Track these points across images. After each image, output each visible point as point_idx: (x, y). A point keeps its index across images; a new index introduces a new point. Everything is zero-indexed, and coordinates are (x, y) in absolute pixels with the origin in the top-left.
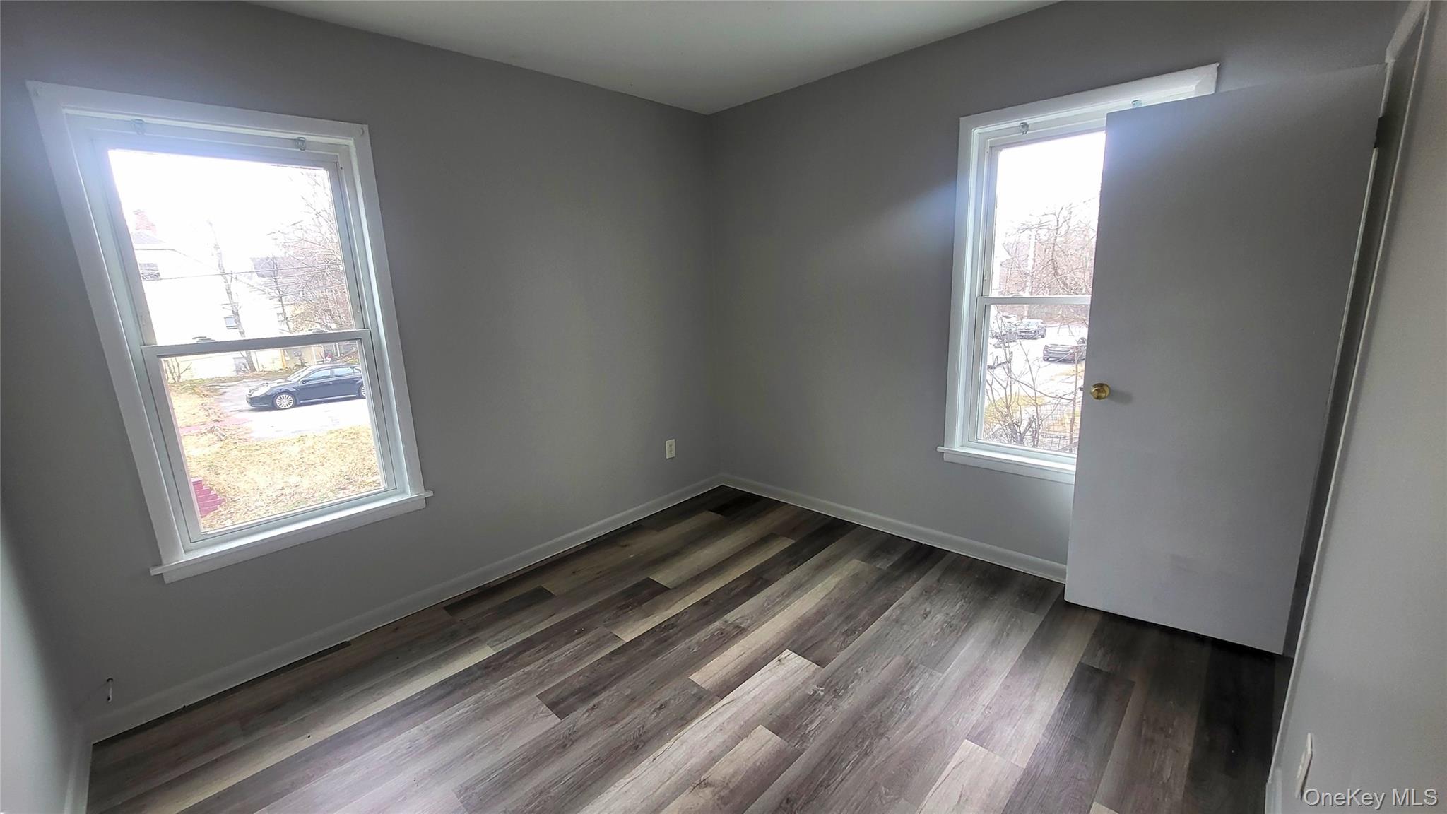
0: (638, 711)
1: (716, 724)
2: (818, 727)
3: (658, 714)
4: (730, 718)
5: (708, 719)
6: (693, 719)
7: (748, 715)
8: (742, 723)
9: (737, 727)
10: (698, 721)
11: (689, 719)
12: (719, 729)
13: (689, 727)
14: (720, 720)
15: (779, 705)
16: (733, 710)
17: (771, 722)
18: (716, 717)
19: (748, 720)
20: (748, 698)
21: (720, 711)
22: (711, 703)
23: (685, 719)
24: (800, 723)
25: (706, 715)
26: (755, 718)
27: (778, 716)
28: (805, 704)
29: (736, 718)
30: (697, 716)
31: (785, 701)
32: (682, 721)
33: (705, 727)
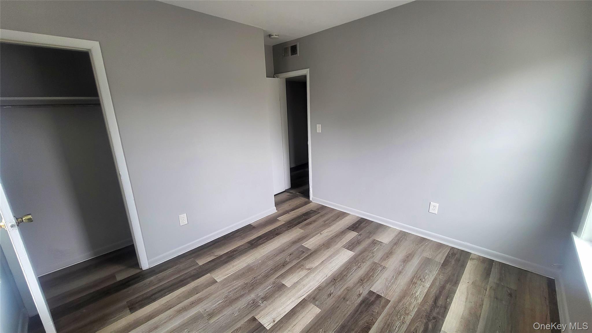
0: (339, 293)
1: (306, 288)
2: (267, 287)
3: (330, 292)
4: (301, 290)
5: (309, 290)
6: (315, 290)
7: (294, 291)
8: (296, 288)
9: (298, 286)
10: (314, 289)
11: (317, 290)
12: (305, 286)
13: (316, 287)
14: (305, 289)
15: (280, 296)
16: (300, 293)
17: (284, 288)
18: (307, 291)
19: (293, 289)
20: (293, 299)
21: (305, 293)
22: (309, 296)
23: (319, 289)
24: (274, 288)
25: (311, 291)
26: (291, 290)
27: (281, 291)
28: (269, 296)
29: (298, 290)
30: (314, 291)
31: (277, 297)
32: (320, 289)
33: (310, 287)
